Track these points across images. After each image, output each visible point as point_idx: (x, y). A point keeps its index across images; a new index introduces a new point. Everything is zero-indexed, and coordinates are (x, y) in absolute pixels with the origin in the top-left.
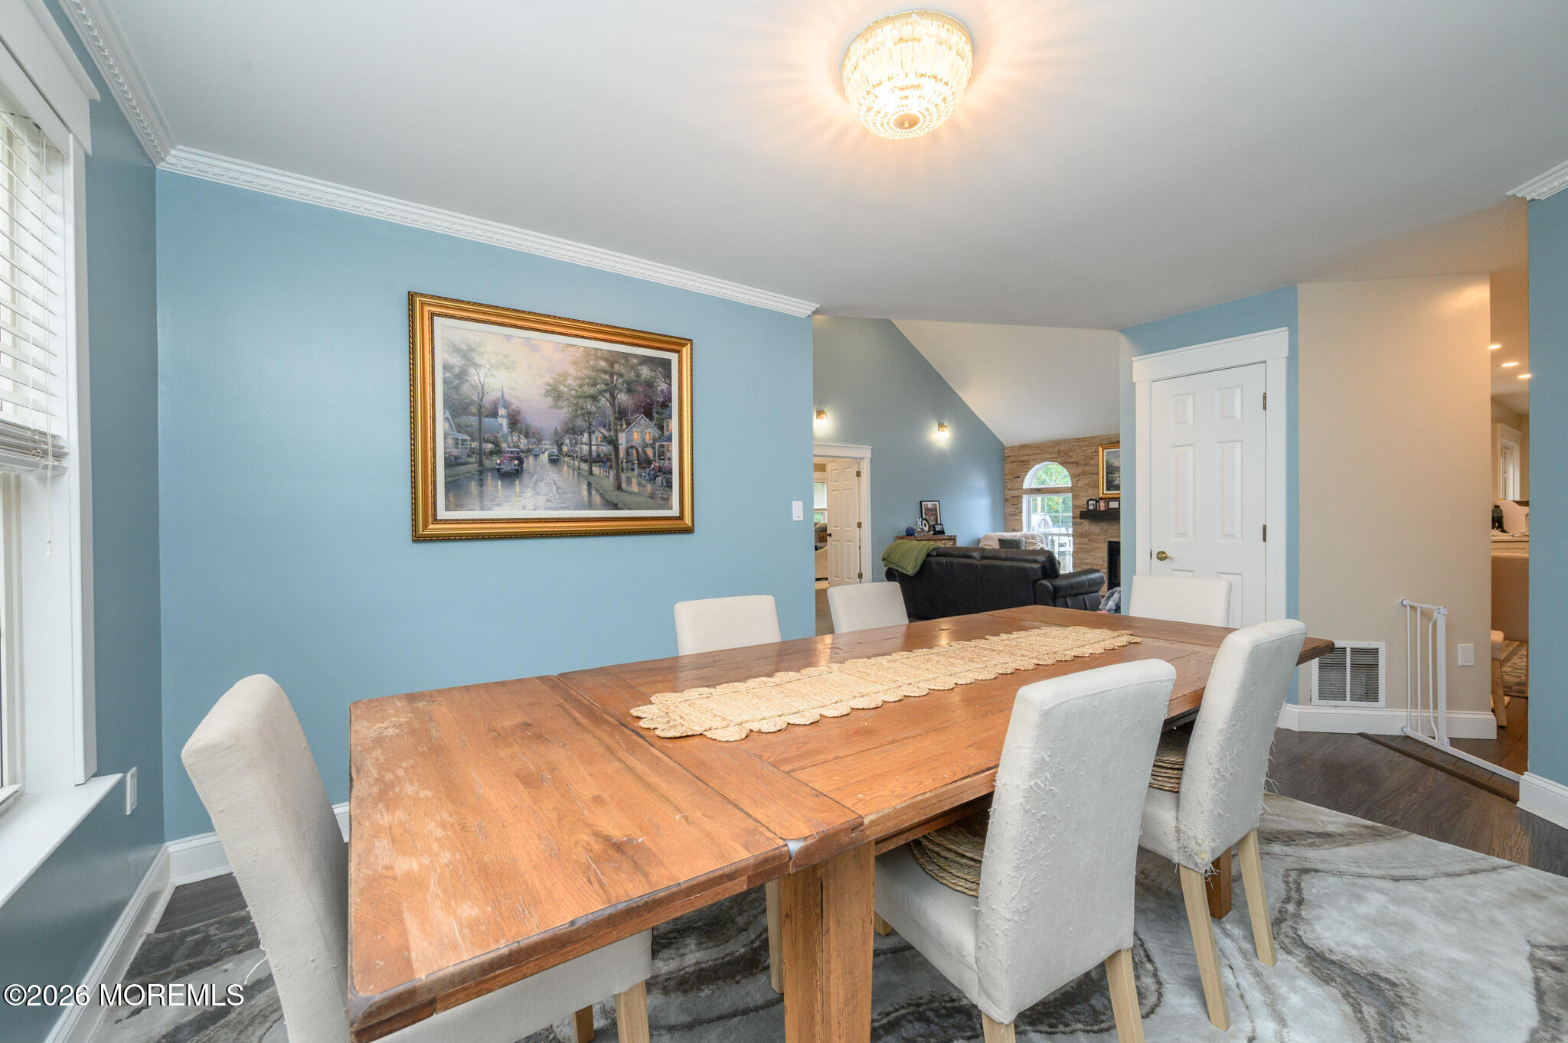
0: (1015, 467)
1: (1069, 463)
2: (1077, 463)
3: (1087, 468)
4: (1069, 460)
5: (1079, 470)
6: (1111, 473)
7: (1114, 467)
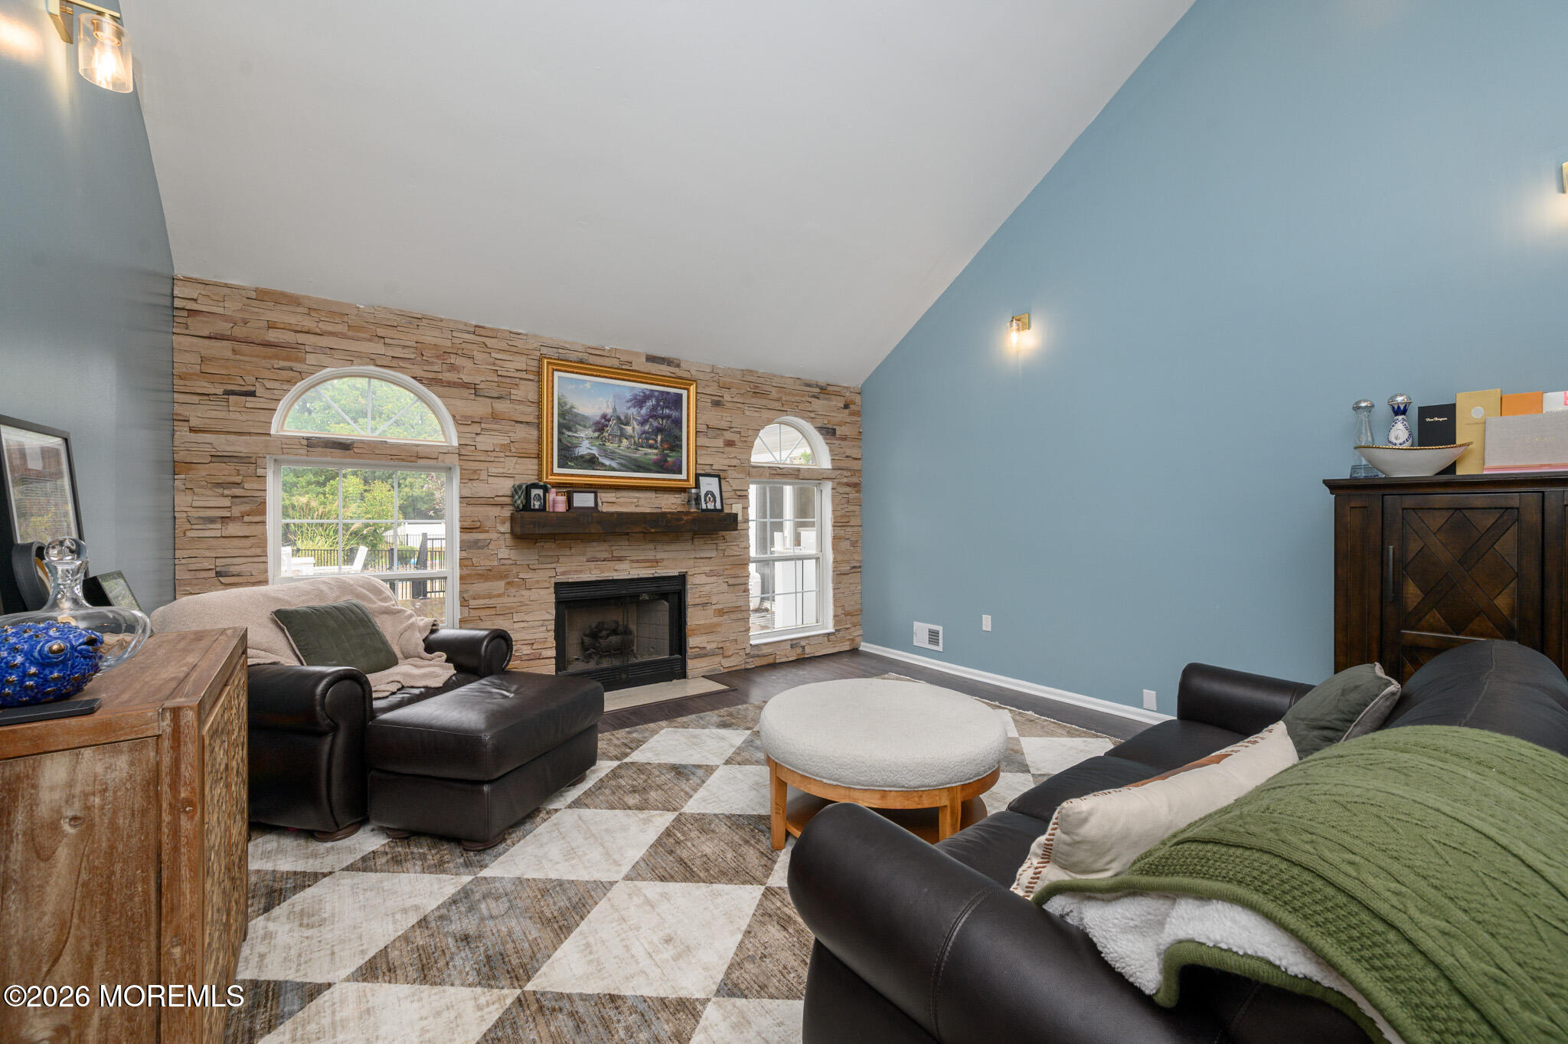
0: (229, 354)
1: (450, 384)
2: (475, 390)
3: (501, 406)
4: (448, 376)
5: (479, 408)
6: (569, 429)
7: (576, 415)
